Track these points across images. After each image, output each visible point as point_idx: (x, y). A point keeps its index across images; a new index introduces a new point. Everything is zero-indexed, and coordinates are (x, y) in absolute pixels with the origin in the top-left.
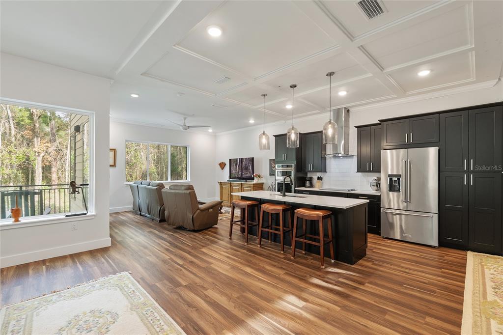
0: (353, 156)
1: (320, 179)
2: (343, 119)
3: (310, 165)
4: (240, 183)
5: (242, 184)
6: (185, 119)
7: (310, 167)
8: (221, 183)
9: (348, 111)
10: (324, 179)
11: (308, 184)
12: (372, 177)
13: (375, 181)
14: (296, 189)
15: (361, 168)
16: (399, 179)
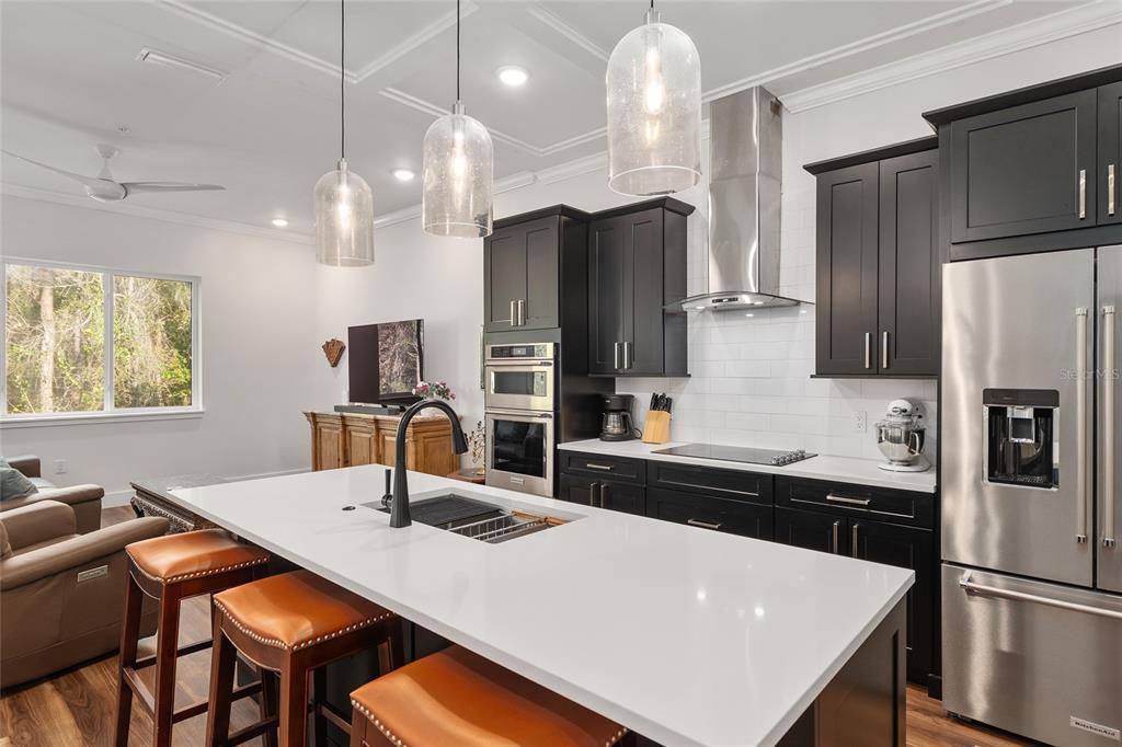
0: (798, 303)
1: (661, 403)
2: (756, 140)
3: (621, 347)
4: (372, 417)
5: (376, 421)
6: (107, 155)
7: (620, 354)
8: (314, 417)
9: (777, 108)
10: (676, 406)
11: (613, 424)
12: (889, 400)
13: (900, 420)
14: (559, 446)
15: (835, 359)
16: (1044, 416)
